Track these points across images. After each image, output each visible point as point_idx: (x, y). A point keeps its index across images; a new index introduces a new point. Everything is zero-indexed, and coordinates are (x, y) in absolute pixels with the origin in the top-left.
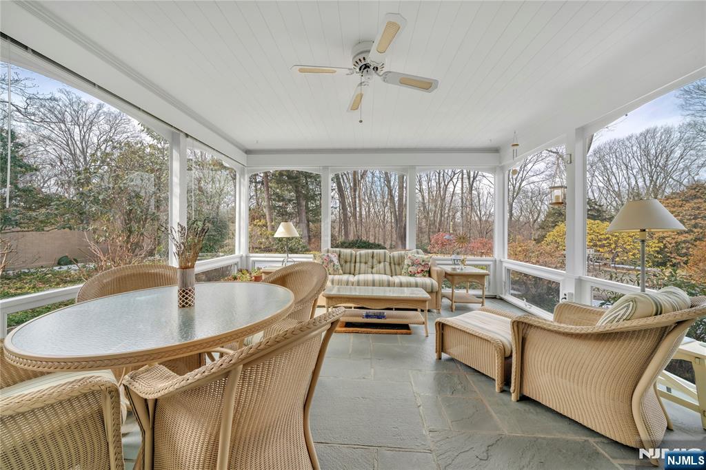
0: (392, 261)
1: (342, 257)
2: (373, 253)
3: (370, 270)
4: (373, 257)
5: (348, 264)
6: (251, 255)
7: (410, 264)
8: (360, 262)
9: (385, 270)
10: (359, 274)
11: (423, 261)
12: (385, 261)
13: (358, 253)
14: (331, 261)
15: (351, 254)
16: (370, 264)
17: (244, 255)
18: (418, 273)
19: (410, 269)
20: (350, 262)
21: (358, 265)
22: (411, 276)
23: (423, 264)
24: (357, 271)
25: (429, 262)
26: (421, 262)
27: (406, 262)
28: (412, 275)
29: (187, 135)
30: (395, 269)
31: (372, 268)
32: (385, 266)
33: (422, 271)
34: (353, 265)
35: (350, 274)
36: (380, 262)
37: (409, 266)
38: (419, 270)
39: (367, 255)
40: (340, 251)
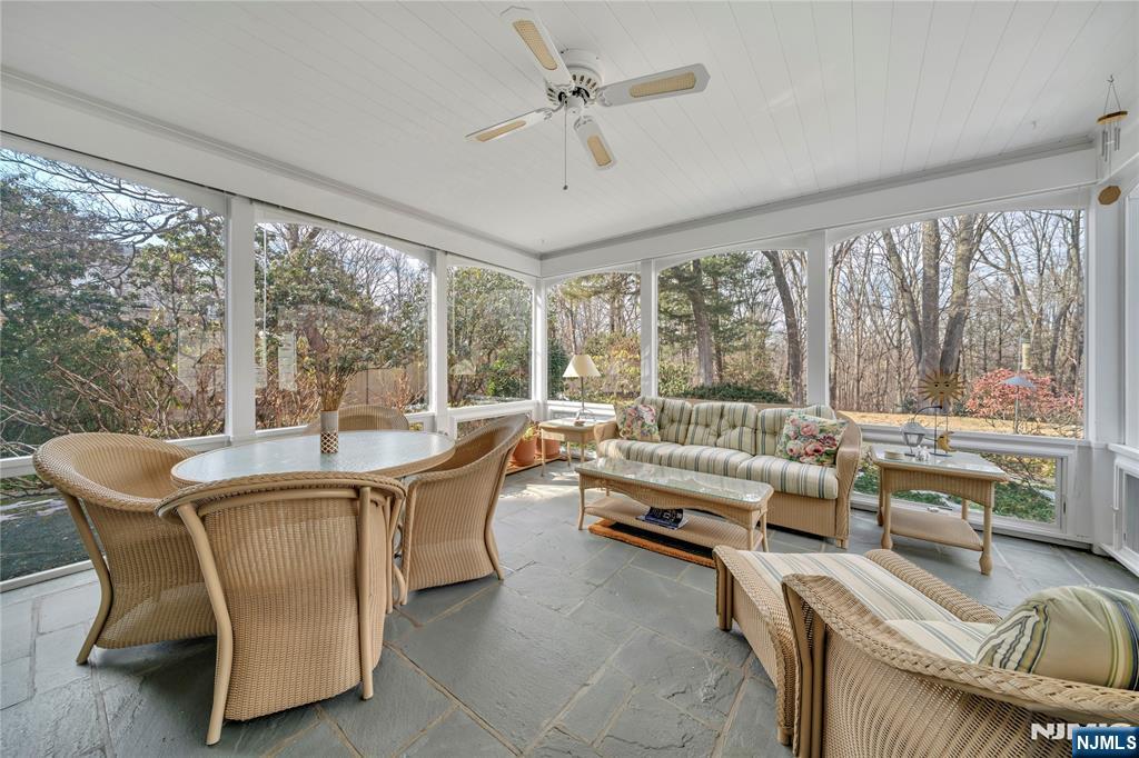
0: (759, 427)
1: (666, 412)
2: (723, 408)
3: (712, 439)
4: (722, 416)
5: (675, 425)
6: (549, 402)
7: (791, 434)
8: (697, 424)
9: (740, 442)
10: (692, 444)
11: (821, 431)
12: (743, 425)
13: (695, 406)
14: (640, 418)
15: (682, 409)
16: (714, 427)
17: (540, 401)
18: (807, 454)
19: (791, 445)
20: (680, 422)
21: (691, 427)
22: (791, 459)
23: (821, 436)
24: (689, 440)
25: (838, 433)
26: (816, 433)
27: (788, 429)
28: (794, 457)
29: (446, 253)
30: (763, 443)
31: (719, 436)
32: (741, 434)
33: (817, 451)
34: (683, 427)
35: (677, 442)
36: (734, 427)
37: (788, 437)
38: (810, 448)
39: (709, 412)
40: (664, 402)
